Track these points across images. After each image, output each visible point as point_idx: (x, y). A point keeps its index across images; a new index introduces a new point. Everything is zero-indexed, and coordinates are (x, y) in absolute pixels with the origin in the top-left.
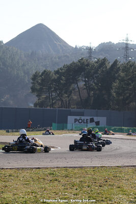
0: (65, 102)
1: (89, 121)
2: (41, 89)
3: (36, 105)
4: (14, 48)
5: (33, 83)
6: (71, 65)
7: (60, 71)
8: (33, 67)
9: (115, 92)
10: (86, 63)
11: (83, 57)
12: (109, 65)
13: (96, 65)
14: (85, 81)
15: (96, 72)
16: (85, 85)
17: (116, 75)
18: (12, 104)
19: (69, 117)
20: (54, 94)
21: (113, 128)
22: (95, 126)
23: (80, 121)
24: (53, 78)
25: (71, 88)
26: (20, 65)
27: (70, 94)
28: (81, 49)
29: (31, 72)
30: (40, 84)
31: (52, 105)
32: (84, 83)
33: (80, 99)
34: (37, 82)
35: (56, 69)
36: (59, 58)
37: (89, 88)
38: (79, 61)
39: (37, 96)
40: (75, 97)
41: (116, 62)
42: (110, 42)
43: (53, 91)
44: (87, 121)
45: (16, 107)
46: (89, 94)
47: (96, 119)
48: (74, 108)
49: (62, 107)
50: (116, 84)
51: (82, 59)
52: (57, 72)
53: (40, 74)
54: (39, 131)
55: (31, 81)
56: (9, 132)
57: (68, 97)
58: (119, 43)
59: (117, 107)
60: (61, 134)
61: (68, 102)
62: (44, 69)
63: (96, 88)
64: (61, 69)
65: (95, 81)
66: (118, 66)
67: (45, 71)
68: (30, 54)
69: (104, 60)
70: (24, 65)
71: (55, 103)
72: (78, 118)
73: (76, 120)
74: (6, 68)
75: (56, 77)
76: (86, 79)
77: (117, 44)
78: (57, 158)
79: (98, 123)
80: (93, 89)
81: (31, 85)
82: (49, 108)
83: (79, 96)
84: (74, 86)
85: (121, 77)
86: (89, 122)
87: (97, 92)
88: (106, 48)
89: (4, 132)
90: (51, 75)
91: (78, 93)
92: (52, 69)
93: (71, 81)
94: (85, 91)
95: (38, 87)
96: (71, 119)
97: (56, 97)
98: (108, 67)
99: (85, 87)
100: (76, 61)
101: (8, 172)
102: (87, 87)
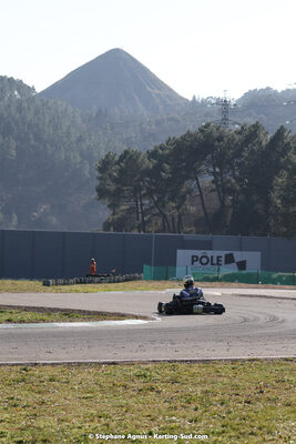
0: (170, 218)
1: (223, 259)
2: (119, 191)
3: (107, 226)
4: (59, 103)
5: (100, 179)
6: (183, 138)
7: (160, 151)
8: (101, 145)
9: (279, 197)
10: (216, 134)
11: (209, 120)
12: (266, 139)
13: (237, 137)
14: (214, 173)
15: (238, 154)
16: (213, 182)
17: (282, 160)
18: (55, 224)
19: (180, 253)
20: (147, 202)
21: (275, 275)
22: (236, 271)
23: (204, 260)
24: (144, 166)
25: (184, 190)
26: (73, 139)
27: (182, 203)
28: (204, 103)
29: (96, 155)
30: (115, 181)
31: (142, 226)
32: (213, 178)
33: (202, 214)
34: (110, 175)
35: (151, 148)
36: (158, 123)
37: (222, 189)
38: (201, 131)
39: (109, 206)
40: (193, 209)
41: (281, 132)
42: (268, 89)
43: (144, 195)
44: (218, 261)
45: (66, 230)
46: (222, 201)
47: (238, 256)
48: (190, 232)
49: (163, 231)
50: (281, 180)
51: (208, 126)
52: (153, 155)
53: (117, 158)
54: (114, 282)
55: (97, 173)
56: (48, 285)
57: (178, 208)
58: (288, 90)
59: (285, 229)
60: (163, 289)
61: (177, 220)
62: (125, 148)
63: (238, 187)
64: (161, 147)
65: (237, 173)
66: (286, 141)
67: (126, 152)
68: (94, 115)
69: (256, 127)
70: (80, 139)
71: (149, 221)
72: (199, 253)
73: (194, 259)
74: (41, 147)
75: (149, 164)
76: (217, 170)
77: (283, 92)
78: (153, 342)
79: (242, 265)
80: (231, 191)
81: (98, 182)
82: (135, 232)
83: (200, 207)
84: (189, 184)
85: (291, 163)
86: (223, 262)
87: (241, 197)
88: (260, 100)
89: (38, 284)
90: (140, 160)
91: (198, 200)
92: (142, 147)
93: (184, 173)
94: (215, 195)
95: (112, 187)
96: (183, 256)
97: (151, 208)
98: (264, 143)
99: (214, 186)
100: (193, 129)
101: (48, 373)
102: (217, 186)
